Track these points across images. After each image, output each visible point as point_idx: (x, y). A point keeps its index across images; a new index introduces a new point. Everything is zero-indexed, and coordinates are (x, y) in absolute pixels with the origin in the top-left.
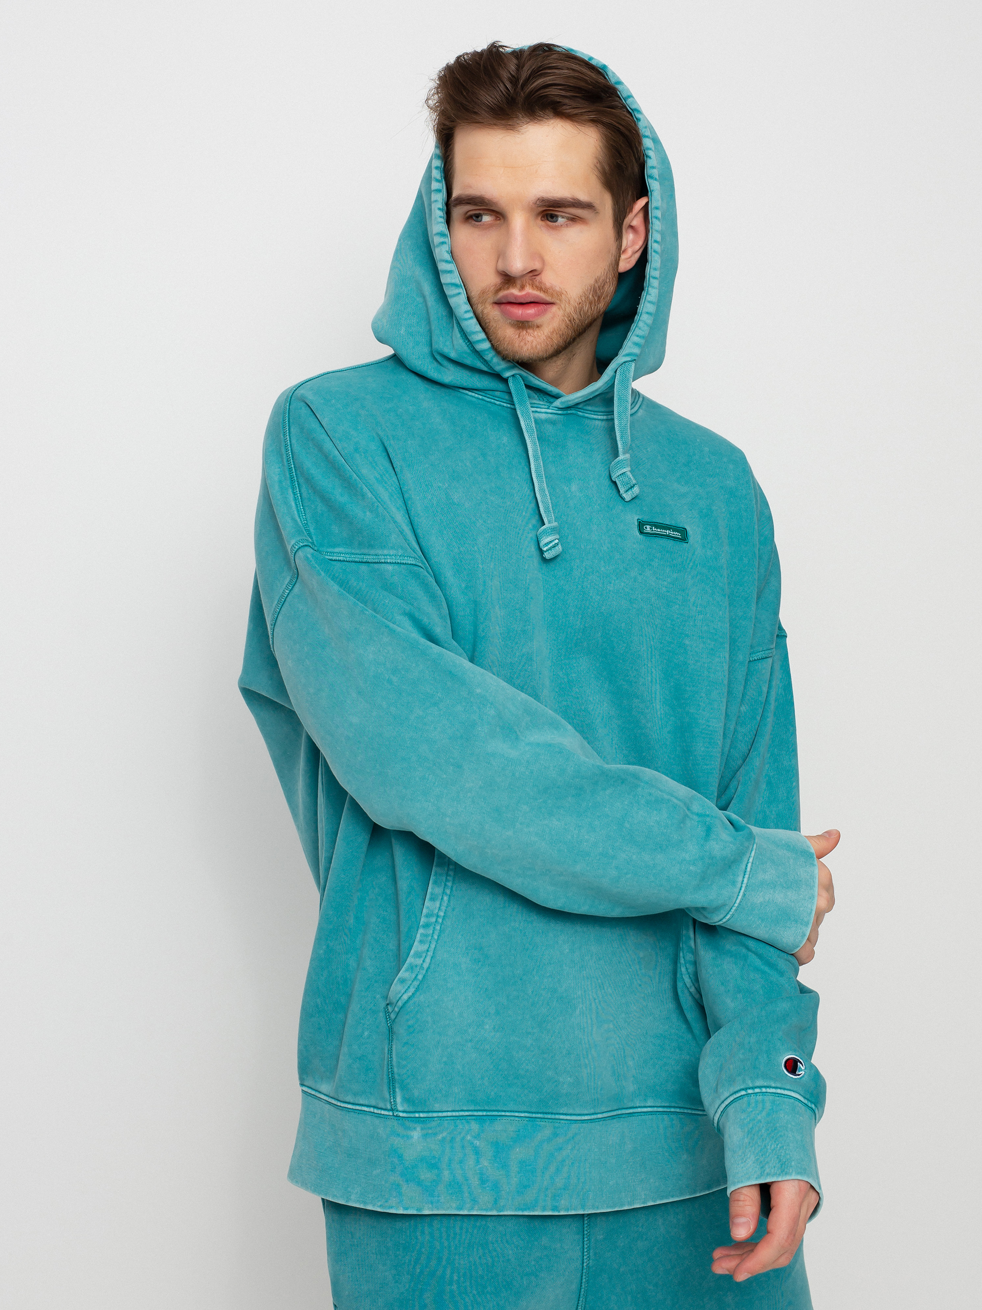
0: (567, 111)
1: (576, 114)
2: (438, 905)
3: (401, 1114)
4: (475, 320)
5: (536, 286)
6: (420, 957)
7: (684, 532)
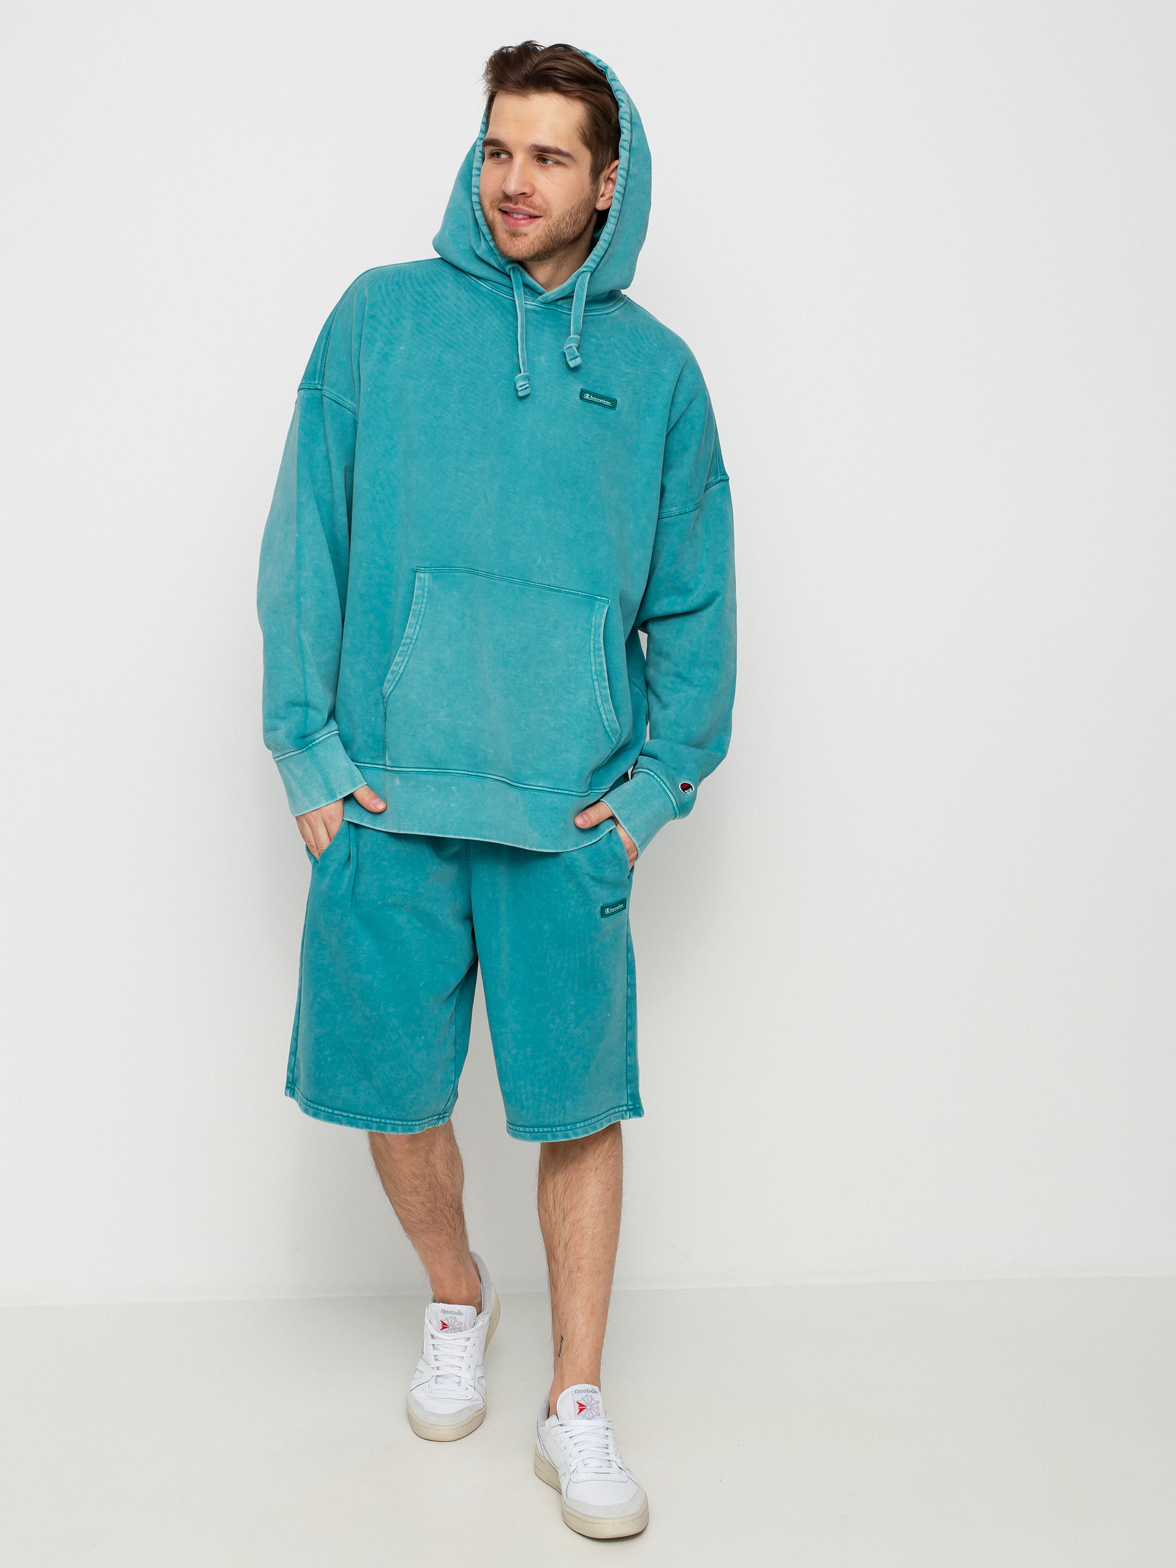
0: (562, 89)
1: (569, 92)
2: (413, 632)
5: (527, 204)
6: (398, 665)
7: (614, 402)
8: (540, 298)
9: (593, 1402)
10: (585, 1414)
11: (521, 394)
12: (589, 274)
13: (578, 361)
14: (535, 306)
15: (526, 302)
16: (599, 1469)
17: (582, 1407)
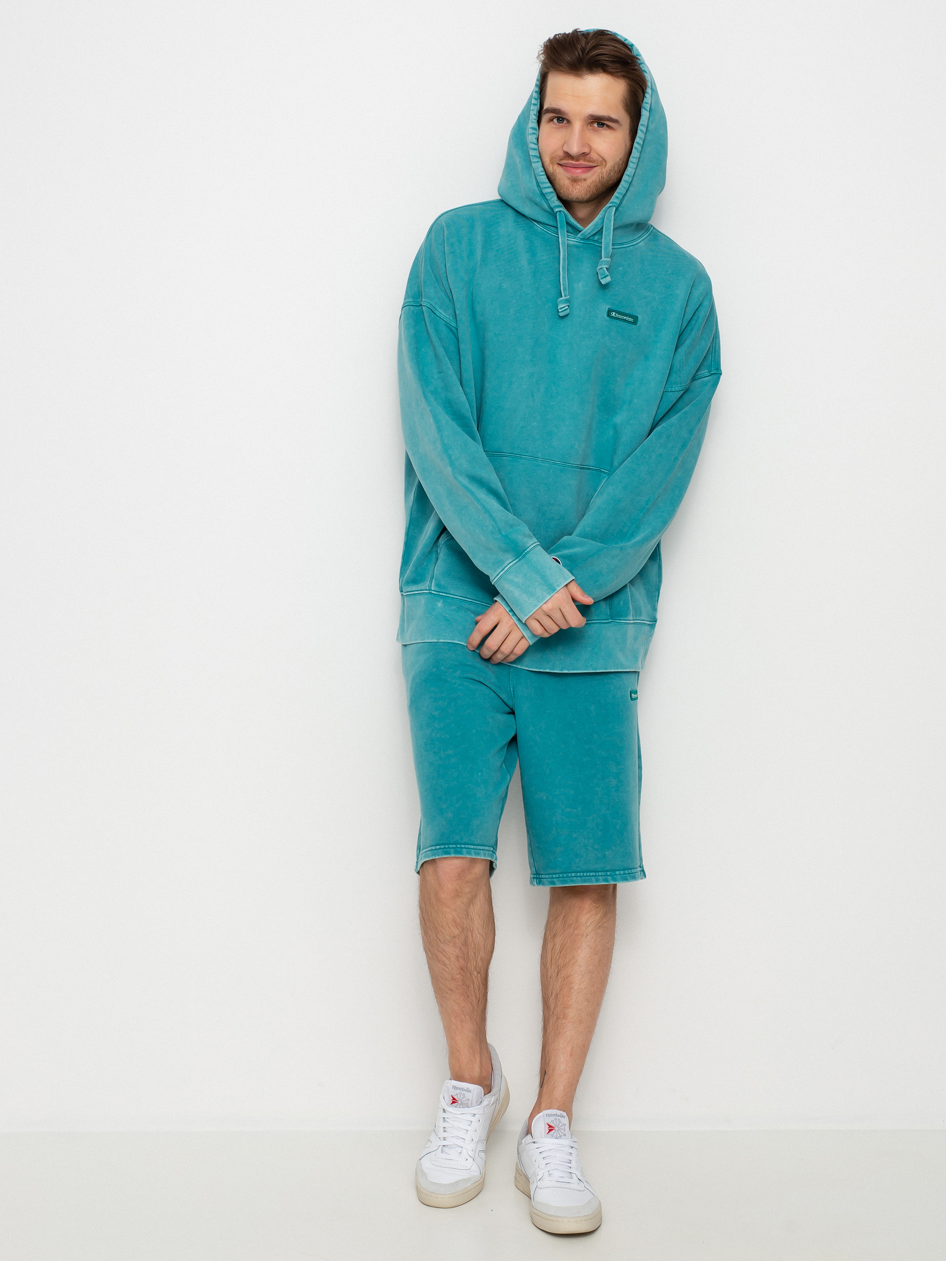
0: (609, 70)
1: (614, 72)
3: (433, 592)
4: (545, 176)
5: (587, 160)
7: (636, 319)
8: (579, 235)
9: (561, 1125)
10: (553, 1134)
11: (561, 314)
12: (615, 208)
13: (608, 279)
14: (576, 241)
15: (569, 239)
16: (561, 1178)
17: (551, 1128)
